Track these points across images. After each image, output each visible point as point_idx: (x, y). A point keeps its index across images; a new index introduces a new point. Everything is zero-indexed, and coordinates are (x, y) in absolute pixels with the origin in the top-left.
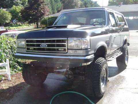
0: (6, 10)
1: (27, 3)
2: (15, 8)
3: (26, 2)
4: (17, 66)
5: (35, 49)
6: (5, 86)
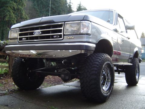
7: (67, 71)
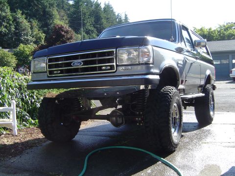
0: (9, 51)
1: (43, 41)
2: (23, 47)
3: (43, 39)
4: (28, 118)
5: (62, 72)
6: (7, 141)
7: (119, 112)
